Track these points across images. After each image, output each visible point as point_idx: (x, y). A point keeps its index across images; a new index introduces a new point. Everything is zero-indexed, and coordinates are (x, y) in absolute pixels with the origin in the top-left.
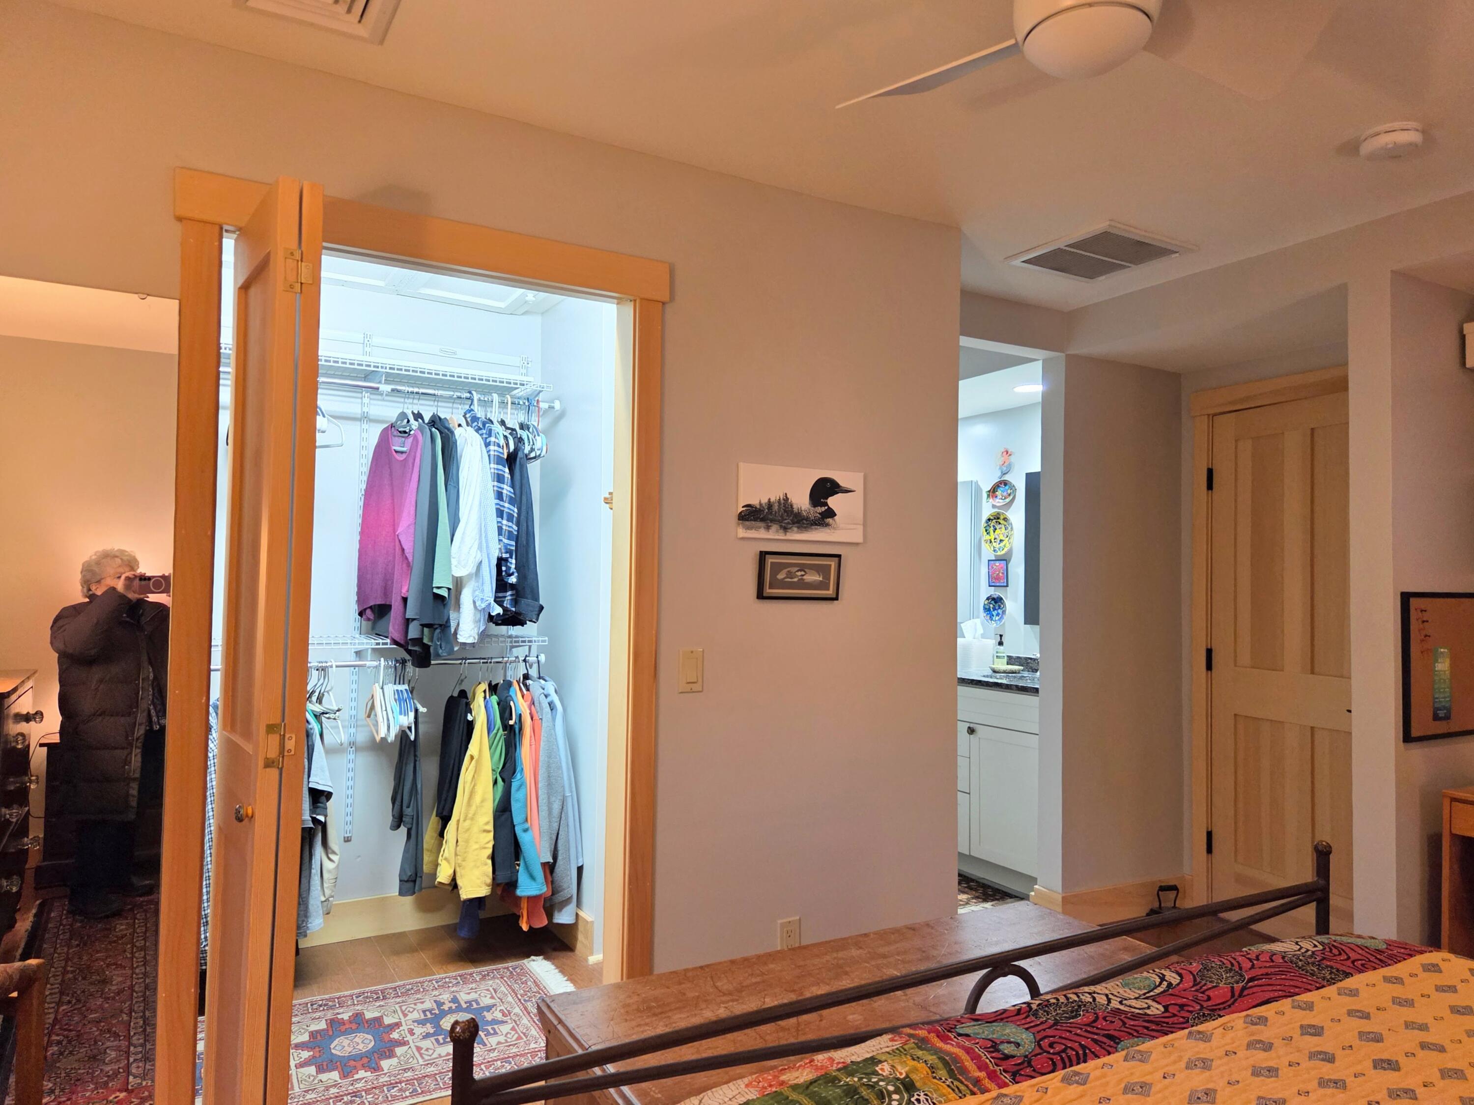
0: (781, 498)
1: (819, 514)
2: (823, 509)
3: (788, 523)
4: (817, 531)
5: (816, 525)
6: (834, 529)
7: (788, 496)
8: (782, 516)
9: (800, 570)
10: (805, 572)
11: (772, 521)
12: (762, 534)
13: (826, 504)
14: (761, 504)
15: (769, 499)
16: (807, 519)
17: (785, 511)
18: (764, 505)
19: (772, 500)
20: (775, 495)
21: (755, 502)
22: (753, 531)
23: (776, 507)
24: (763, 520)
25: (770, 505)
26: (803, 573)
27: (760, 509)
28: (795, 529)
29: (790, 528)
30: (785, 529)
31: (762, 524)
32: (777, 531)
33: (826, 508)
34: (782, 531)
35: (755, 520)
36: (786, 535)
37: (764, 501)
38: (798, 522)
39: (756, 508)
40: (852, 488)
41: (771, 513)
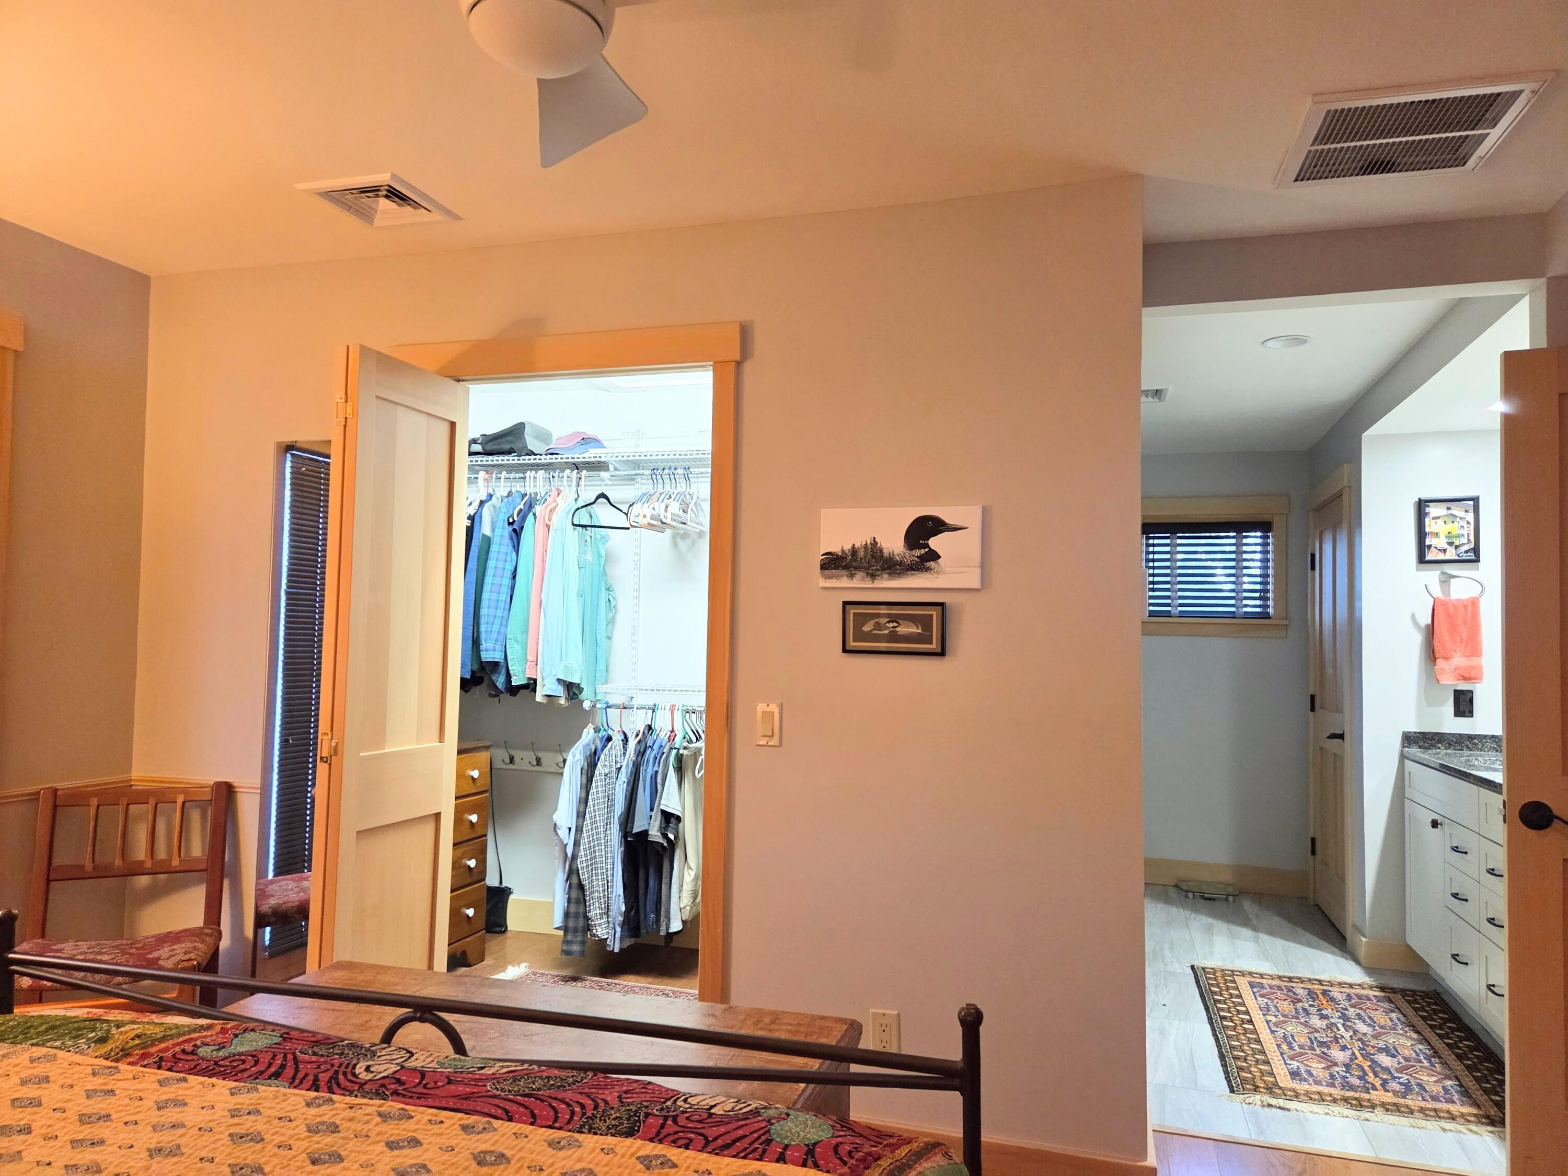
0: (868, 543)
1: (918, 557)
2: (923, 551)
3: (877, 570)
4: (914, 577)
5: (913, 570)
6: (938, 573)
7: (877, 540)
8: (869, 563)
9: (892, 621)
10: (898, 623)
11: (856, 568)
12: (845, 582)
13: (927, 546)
14: (843, 551)
15: (854, 545)
16: (901, 563)
17: (873, 557)
18: (847, 552)
19: (856, 546)
20: (860, 540)
21: (836, 549)
22: (834, 580)
23: (861, 553)
24: (845, 568)
25: (854, 551)
26: (895, 624)
27: (842, 557)
28: (886, 576)
29: (878, 575)
30: (873, 576)
31: (844, 572)
32: (863, 579)
33: (927, 550)
34: (869, 578)
35: (836, 568)
36: (873, 582)
37: (847, 547)
38: (889, 568)
39: (837, 555)
40: (964, 525)
41: (856, 561)
